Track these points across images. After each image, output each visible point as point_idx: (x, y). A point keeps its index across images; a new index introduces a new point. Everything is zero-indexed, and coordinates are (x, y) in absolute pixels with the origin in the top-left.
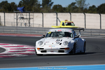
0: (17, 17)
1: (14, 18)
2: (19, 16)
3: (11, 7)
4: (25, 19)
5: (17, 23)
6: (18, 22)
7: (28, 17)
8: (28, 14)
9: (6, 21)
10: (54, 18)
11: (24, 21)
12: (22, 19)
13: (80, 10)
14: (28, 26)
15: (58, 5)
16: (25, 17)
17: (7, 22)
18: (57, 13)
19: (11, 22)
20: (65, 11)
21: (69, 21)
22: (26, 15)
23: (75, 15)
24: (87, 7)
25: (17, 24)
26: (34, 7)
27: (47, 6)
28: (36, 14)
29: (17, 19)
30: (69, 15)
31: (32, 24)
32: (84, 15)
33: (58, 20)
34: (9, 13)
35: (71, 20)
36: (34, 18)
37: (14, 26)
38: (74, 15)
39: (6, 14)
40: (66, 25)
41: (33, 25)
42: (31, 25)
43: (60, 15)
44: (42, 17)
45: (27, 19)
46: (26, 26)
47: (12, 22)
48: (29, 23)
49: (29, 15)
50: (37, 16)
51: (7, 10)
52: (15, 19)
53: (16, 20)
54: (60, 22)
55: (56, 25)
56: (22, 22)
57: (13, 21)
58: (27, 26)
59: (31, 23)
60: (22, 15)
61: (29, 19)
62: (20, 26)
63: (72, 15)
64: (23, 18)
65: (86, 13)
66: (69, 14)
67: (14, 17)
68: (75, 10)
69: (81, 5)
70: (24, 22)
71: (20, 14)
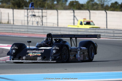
0: (28, 14)
1: (25, 16)
2: (30, 14)
3: (20, 3)
6: (29, 20)
7: (40, 14)
9: (14, 19)
10: (71, 16)
11: (36, 19)
12: (33, 17)
13: (100, 7)
14: (41, 25)
15: (75, 1)
16: (37, 14)
17: (16, 20)
18: (74, 11)
20: (83, 8)
21: (88, 20)
22: (39, 12)
24: (109, 4)
25: (28, 23)
26: (48, 4)
27: (63, 2)
28: (49, 12)
29: (28, 17)
30: (88, 13)
31: (45, 23)
32: (105, 13)
33: (75, 18)
34: (18, 9)
35: (90, 19)
36: (47, 16)
37: (25, 24)
38: (94, 13)
39: (15, 10)
40: (85, 24)
41: (46, 23)
43: (77, 12)
44: (57, 15)
45: (39, 16)
47: (22, 21)
48: (41, 21)
49: (42, 12)
50: (51, 14)
51: (16, 6)
52: (26, 16)
53: (26, 18)
54: (78, 20)
55: (73, 24)
56: (33, 20)
57: (23, 19)
58: (39, 25)
59: (43, 21)
60: (34, 12)
61: (41, 17)
62: (32, 25)
63: (91, 13)
64: (34, 16)
65: (108, 10)
66: (88, 11)
67: (24, 14)
68: (94, 7)
69: (101, 2)
70: (36, 21)
71: (31, 11)
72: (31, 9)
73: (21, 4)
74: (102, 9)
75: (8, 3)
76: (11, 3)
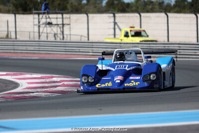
0: (39, 22)
1: (34, 25)
2: (43, 21)
3: (26, 3)
4: (55, 25)
5: (39, 33)
6: (41, 31)
7: (60, 21)
8: (60, 16)
9: (17, 30)
10: (110, 23)
11: (52, 30)
12: (48, 26)
13: (157, 7)
14: (60, 39)
16: (54, 21)
17: (20, 32)
18: (114, 16)
19: (27, 32)
20: (129, 10)
21: (137, 28)
22: (57, 18)
23: (149, 17)
24: (171, 2)
25: (39, 36)
26: (72, 3)
28: (74, 17)
29: (39, 26)
30: (137, 17)
31: (67, 35)
32: (166, 16)
33: (116, 27)
34: (23, 14)
35: (141, 27)
36: (71, 24)
38: (147, 17)
39: (17, 15)
40: (132, 36)
41: (69, 36)
42: (65, 36)
43: (120, 17)
44: (87, 21)
45: (58, 25)
46: (55, 39)
47: (30, 32)
48: (61, 33)
49: (63, 18)
50: (76, 20)
51: (20, 9)
52: (36, 25)
53: (36, 29)
54: (120, 30)
55: (113, 36)
56: (48, 32)
57: (31, 30)
58: (58, 40)
59: (65, 33)
60: (49, 18)
61: (62, 26)
62: (46, 40)
63: (142, 18)
64: (50, 24)
65: (169, 12)
66: (138, 15)
67: (34, 22)
68: (148, 6)
70: (52, 32)
71: (44, 16)
72: (44, 13)
73: (28, 5)
74: (161, 10)
75: (8, 4)
76: (11, 5)
